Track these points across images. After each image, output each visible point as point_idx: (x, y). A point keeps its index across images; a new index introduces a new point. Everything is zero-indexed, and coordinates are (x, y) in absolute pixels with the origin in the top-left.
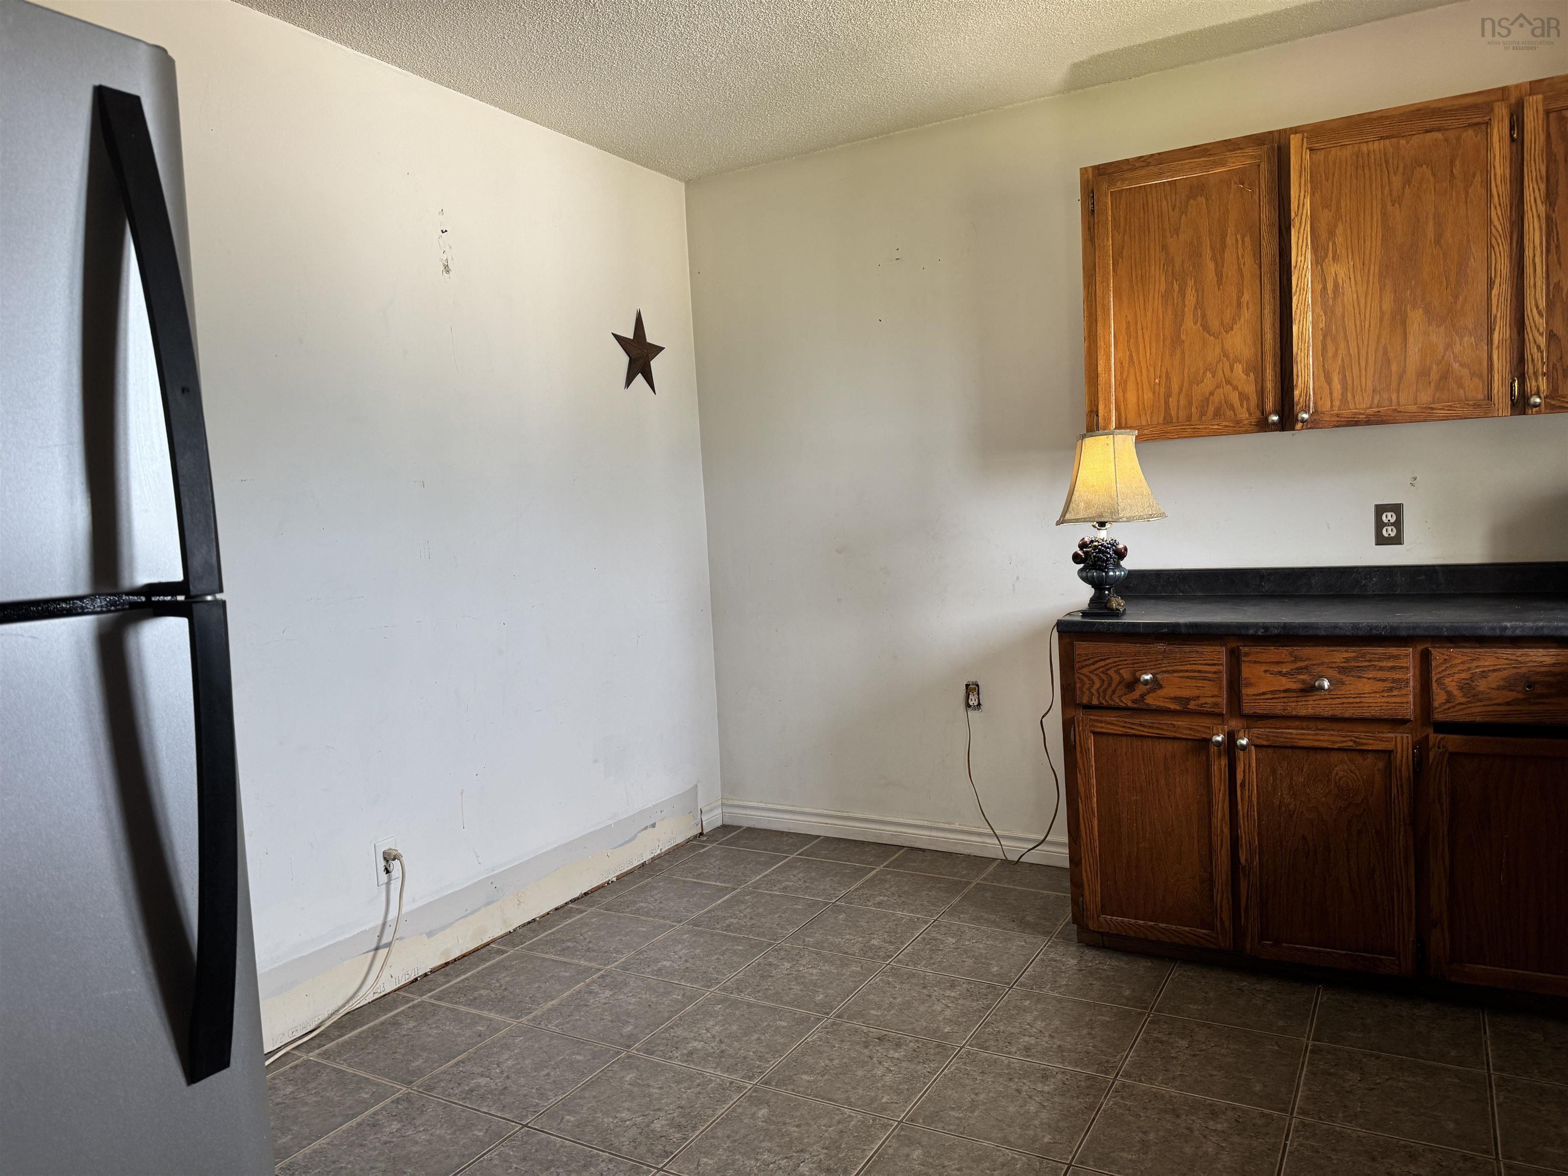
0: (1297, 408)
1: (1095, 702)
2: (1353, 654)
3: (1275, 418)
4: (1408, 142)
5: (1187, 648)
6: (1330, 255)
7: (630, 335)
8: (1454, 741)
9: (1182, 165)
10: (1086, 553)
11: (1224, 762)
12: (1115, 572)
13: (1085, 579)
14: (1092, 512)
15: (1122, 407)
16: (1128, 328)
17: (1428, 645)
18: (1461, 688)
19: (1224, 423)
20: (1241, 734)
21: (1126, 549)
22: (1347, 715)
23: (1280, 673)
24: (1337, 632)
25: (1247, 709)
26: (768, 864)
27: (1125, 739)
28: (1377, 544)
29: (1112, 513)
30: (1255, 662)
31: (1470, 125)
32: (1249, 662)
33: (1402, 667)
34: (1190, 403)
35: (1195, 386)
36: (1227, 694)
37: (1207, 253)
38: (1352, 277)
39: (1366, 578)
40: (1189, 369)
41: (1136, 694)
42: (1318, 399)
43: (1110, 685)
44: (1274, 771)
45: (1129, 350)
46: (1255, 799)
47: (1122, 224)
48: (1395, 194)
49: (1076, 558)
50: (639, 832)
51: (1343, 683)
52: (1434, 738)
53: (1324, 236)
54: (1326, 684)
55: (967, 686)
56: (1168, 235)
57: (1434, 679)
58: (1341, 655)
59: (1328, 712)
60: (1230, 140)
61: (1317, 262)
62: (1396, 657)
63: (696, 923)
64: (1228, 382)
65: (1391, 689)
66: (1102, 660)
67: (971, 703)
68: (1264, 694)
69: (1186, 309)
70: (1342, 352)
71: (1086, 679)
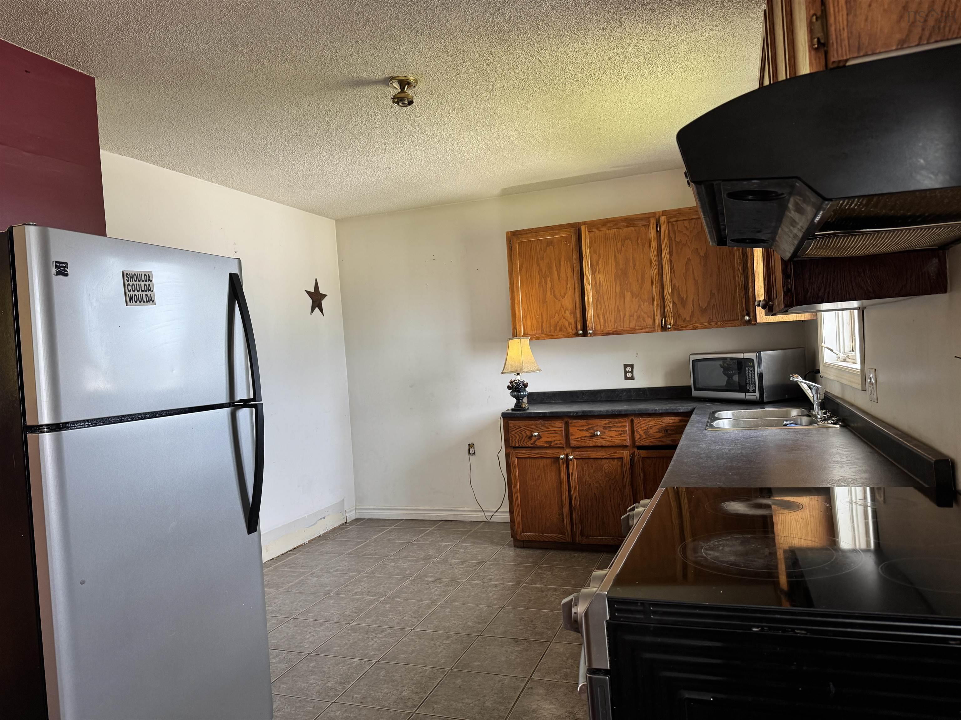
0: (588, 329)
1: (517, 445)
2: (607, 422)
3: (581, 332)
4: (622, 231)
5: (550, 422)
6: (597, 271)
7: (312, 290)
8: (643, 453)
9: (544, 233)
10: (512, 385)
11: (565, 466)
12: (523, 393)
13: (513, 396)
14: (513, 369)
15: (525, 327)
16: (526, 296)
17: (633, 417)
18: (644, 433)
19: (563, 334)
20: (570, 454)
21: (527, 383)
22: (607, 445)
23: (583, 430)
24: (601, 413)
25: (572, 444)
26: (380, 532)
27: (529, 459)
28: (625, 380)
29: (520, 370)
30: (574, 426)
31: (643, 225)
32: (572, 426)
33: (624, 426)
34: (550, 326)
35: (552, 319)
36: (565, 440)
37: (554, 268)
38: (605, 279)
39: (621, 393)
40: (549, 312)
41: (532, 441)
42: (596, 325)
43: (522, 438)
44: (583, 469)
45: (527, 304)
46: (576, 479)
47: (522, 255)
48: (619, 249)
49: (509, 388)
50: (318, 521)
51: (605, 433)
52: (636, 451)
53: (595, 264)
54: (599, 433)
55: (469, 445)
56: (540, 260)
57: (635, 430)
58: (603, 422)
59: (600, 444)
60: (561, 225)
61: (593, 273)
62: (622, 422)
63: (350, 554)
64: (564, 318)
65: (621, 434)
66: (519, 428)
67: (471, 453)
68: (578, 438)
69: (548, 289)
70: (603, 307)
71: (513, 436)
